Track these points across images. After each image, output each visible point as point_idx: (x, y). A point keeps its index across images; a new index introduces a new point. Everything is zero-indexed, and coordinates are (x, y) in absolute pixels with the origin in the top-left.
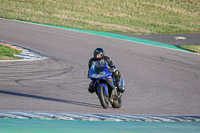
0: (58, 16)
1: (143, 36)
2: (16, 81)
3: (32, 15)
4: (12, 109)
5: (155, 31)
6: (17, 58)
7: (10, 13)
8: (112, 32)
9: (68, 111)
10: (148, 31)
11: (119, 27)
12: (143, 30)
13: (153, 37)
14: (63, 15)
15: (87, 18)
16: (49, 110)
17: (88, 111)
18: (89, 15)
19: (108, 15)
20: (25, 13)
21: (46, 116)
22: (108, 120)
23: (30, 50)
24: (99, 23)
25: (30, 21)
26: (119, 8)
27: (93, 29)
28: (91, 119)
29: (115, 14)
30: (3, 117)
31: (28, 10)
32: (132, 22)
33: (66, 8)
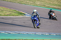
0: (37, 3)
2: (24, 23)
3: (29, 3)
4: (23, 31)
6: (24, 16)
7: (22, 2)
9: (39, 32)
15: (45, 4)
16: (34, 32)
17: (46, 32)
18: (46, 3)
19: (52, 3)
20: (26, 2)
22: (52, 35)
23: (28, 13)
24: (49, 5)
25: (28, 5)
26: (55, 1)
27: (47, 7)
28: (46, 34)
29: (54, 3)
30: (19, 33)
31: (27, 1)
32: (59, 5)
33: (39, 1)
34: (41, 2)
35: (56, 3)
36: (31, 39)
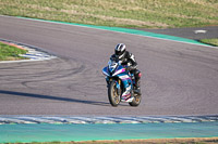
0: (67, 11)
1: (160, 31)
2: (23, 83)
3: (38, 11)
4: (19, 114)
5: (172, 24)
6: (23, 58)
7: (14, 10)
8: (125, 27)
9: (80, 114)
10: (165, 25)
11: (133, 22)
12: (159, 24)
13: (170, 31)
14: (71, 10)
15: (98, 12)
16: (59, 114)
17: (102, 114)
18: (100, 10)
19: (120, 9)
20: (30, 9)
21: (56, 120)
22: (123, 122)
23: (37, 50)
24: (111, 18)
25: (36, 17)
26: (132, 1)
27: (105, 25)
28: (105, 122)
29: (129, 8)
30: (8, 122)
31: (34, 6)
32: (147, 16)
33: (75, 3)
34: (84, 7)
35: (137, 8)
36: (51, 140)
